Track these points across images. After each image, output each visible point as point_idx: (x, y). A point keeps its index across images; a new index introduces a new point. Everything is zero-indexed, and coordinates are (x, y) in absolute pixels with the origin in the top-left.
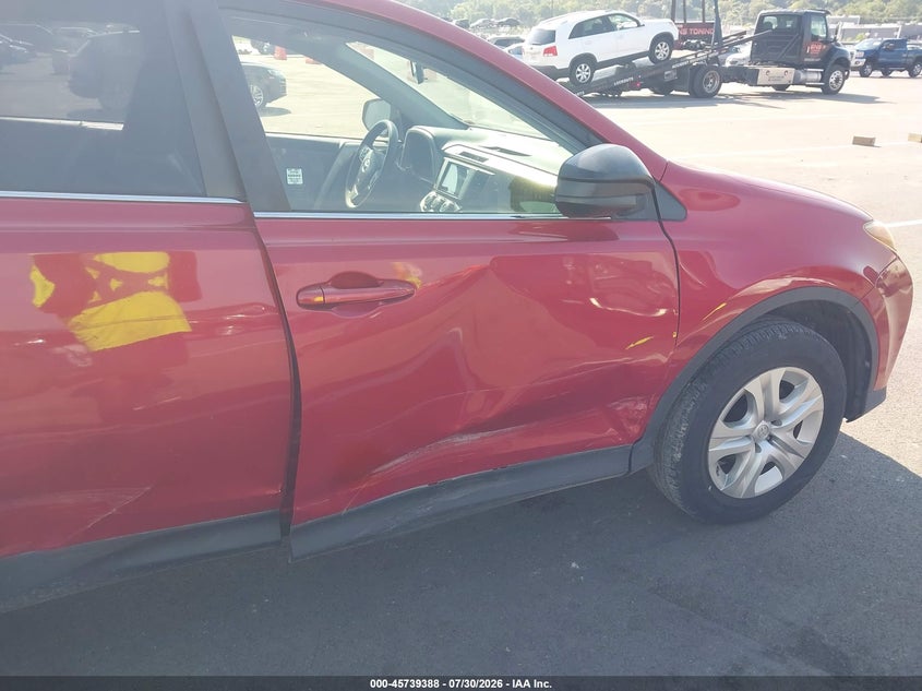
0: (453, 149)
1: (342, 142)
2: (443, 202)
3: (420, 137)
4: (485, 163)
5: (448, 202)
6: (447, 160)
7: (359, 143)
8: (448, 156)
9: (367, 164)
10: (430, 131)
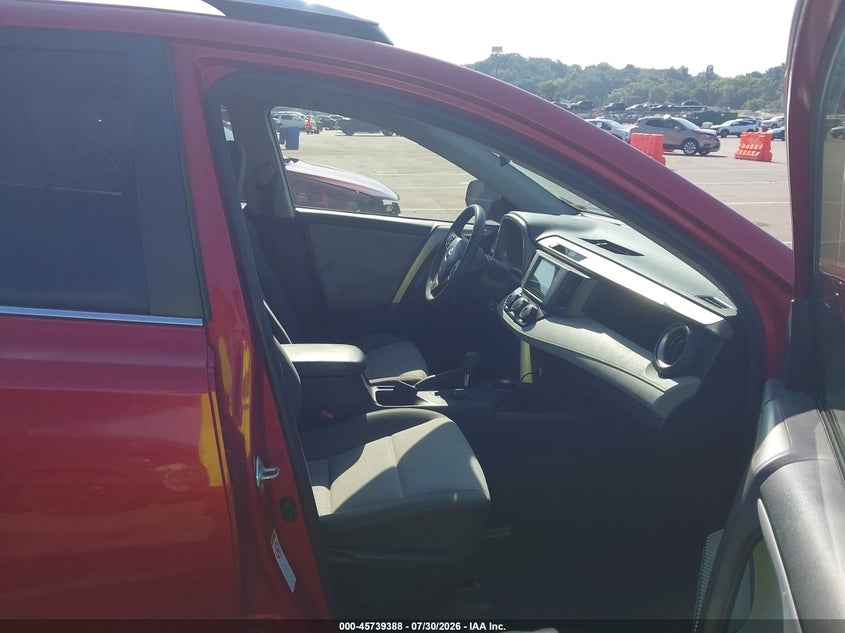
0: (548, 241)
1: (435, 224)
2: (525, 304)
3: (514, 224)
4: (582, 263)
5: (531, 306)
6: (539, 252)
7: (449, 226)
8: (541, 248)
9: (451, 252)
10: (524, 218)
